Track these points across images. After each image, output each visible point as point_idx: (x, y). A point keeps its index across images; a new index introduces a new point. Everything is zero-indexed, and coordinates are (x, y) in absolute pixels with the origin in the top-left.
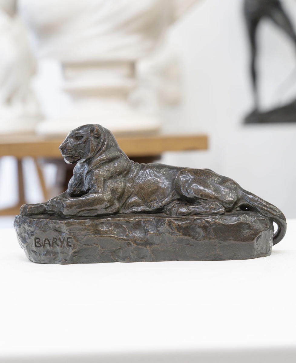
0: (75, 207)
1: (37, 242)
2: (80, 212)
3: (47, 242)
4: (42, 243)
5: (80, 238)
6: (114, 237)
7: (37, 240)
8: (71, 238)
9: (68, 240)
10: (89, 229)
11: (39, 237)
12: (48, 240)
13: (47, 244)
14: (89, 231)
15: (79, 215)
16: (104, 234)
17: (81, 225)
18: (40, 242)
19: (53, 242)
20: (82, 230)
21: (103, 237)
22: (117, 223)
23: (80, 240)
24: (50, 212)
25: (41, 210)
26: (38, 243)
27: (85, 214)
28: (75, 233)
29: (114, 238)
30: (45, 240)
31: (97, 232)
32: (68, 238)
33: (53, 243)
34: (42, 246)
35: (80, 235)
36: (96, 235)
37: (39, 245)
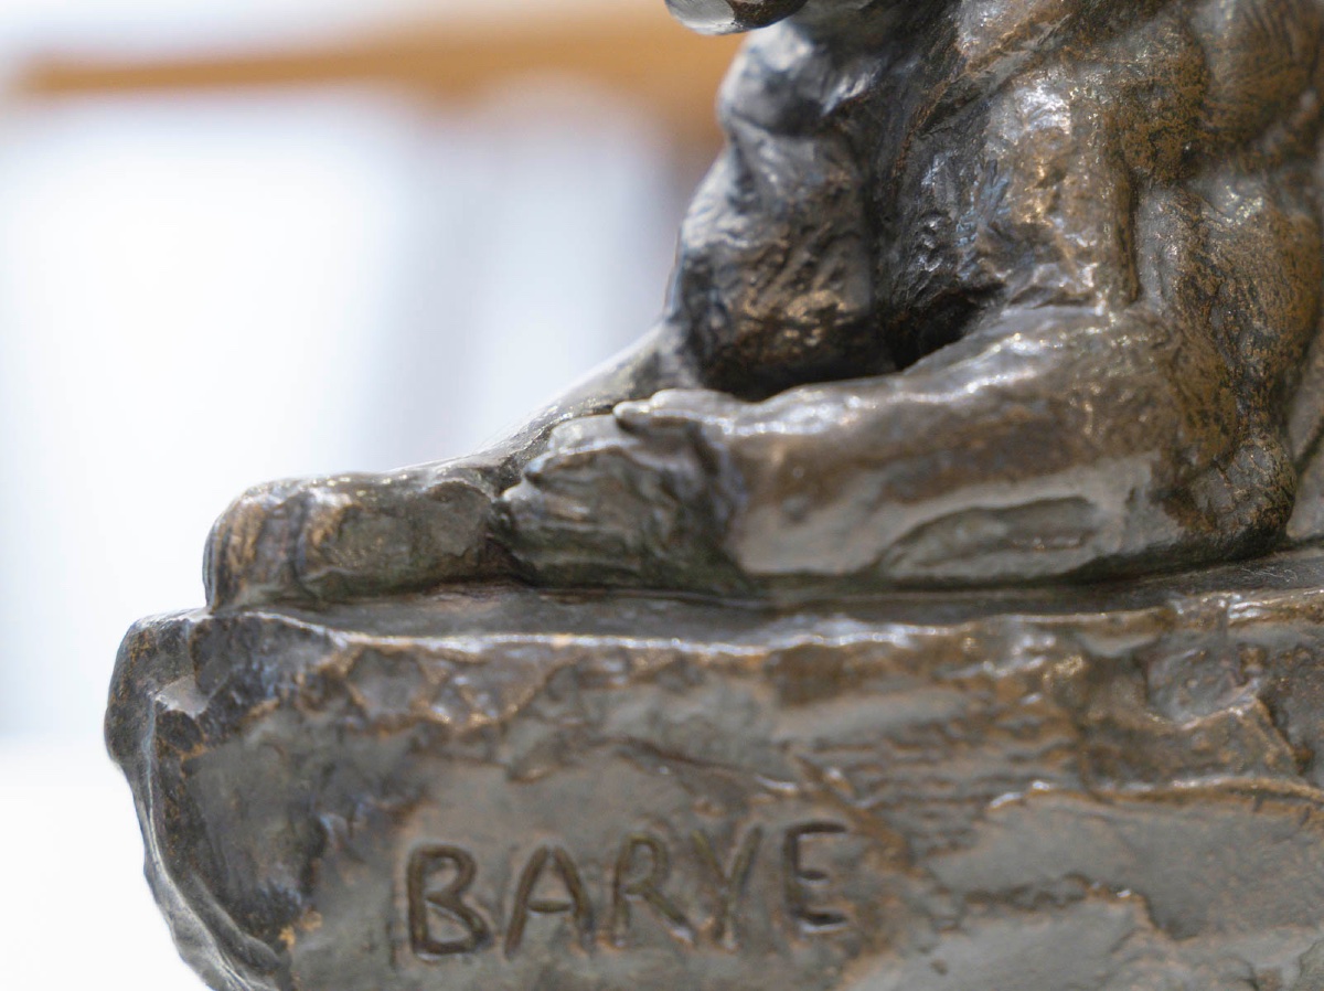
0: (868, 486)
1: (436, 900)
2: (918, 533)
3: (552, 890)
4: (497, 909)
5: (930, 826)
6: (1292, 796)
7: (442, 880)
8: (832, 828)
9: (792, 850)
10: (1034, 719)
11: (462, 844)
12: (567, 872)
13: (546, 909)
14: (1029, 748)
15: (904, 570)
16: (1181, 772)
17: (936, 680)
18: (469, 901)
19: (616, 884)
20: (955, 731)
21: (1181, 798)
22: (1299, 646)
23: (933, 851)
24: (561, 559)
25: (454, 539)
26: (452, 901)
27: (966, 554)
28: (874, 776)
29: (1293, 812)
30: (533, 873)
31: (1116, 748)
32: (793, 835)
33: (617, 897)
34: (500, 941)
35: (932, 790)
36: (1108, 787)
37: (462, 933)
